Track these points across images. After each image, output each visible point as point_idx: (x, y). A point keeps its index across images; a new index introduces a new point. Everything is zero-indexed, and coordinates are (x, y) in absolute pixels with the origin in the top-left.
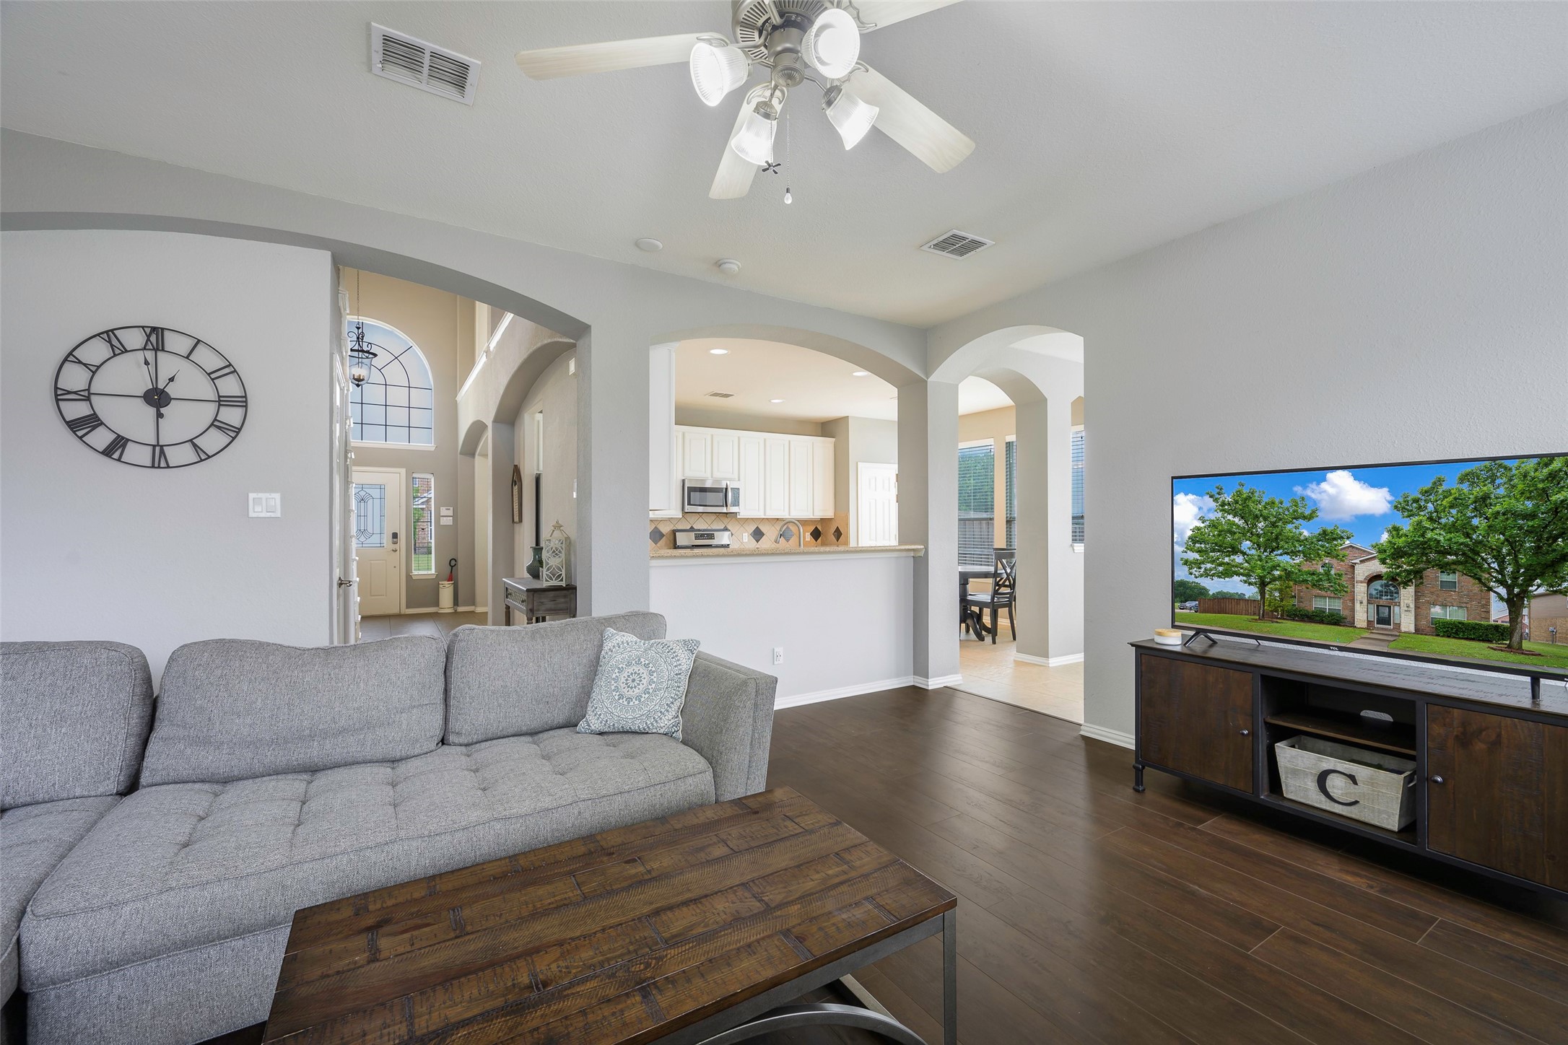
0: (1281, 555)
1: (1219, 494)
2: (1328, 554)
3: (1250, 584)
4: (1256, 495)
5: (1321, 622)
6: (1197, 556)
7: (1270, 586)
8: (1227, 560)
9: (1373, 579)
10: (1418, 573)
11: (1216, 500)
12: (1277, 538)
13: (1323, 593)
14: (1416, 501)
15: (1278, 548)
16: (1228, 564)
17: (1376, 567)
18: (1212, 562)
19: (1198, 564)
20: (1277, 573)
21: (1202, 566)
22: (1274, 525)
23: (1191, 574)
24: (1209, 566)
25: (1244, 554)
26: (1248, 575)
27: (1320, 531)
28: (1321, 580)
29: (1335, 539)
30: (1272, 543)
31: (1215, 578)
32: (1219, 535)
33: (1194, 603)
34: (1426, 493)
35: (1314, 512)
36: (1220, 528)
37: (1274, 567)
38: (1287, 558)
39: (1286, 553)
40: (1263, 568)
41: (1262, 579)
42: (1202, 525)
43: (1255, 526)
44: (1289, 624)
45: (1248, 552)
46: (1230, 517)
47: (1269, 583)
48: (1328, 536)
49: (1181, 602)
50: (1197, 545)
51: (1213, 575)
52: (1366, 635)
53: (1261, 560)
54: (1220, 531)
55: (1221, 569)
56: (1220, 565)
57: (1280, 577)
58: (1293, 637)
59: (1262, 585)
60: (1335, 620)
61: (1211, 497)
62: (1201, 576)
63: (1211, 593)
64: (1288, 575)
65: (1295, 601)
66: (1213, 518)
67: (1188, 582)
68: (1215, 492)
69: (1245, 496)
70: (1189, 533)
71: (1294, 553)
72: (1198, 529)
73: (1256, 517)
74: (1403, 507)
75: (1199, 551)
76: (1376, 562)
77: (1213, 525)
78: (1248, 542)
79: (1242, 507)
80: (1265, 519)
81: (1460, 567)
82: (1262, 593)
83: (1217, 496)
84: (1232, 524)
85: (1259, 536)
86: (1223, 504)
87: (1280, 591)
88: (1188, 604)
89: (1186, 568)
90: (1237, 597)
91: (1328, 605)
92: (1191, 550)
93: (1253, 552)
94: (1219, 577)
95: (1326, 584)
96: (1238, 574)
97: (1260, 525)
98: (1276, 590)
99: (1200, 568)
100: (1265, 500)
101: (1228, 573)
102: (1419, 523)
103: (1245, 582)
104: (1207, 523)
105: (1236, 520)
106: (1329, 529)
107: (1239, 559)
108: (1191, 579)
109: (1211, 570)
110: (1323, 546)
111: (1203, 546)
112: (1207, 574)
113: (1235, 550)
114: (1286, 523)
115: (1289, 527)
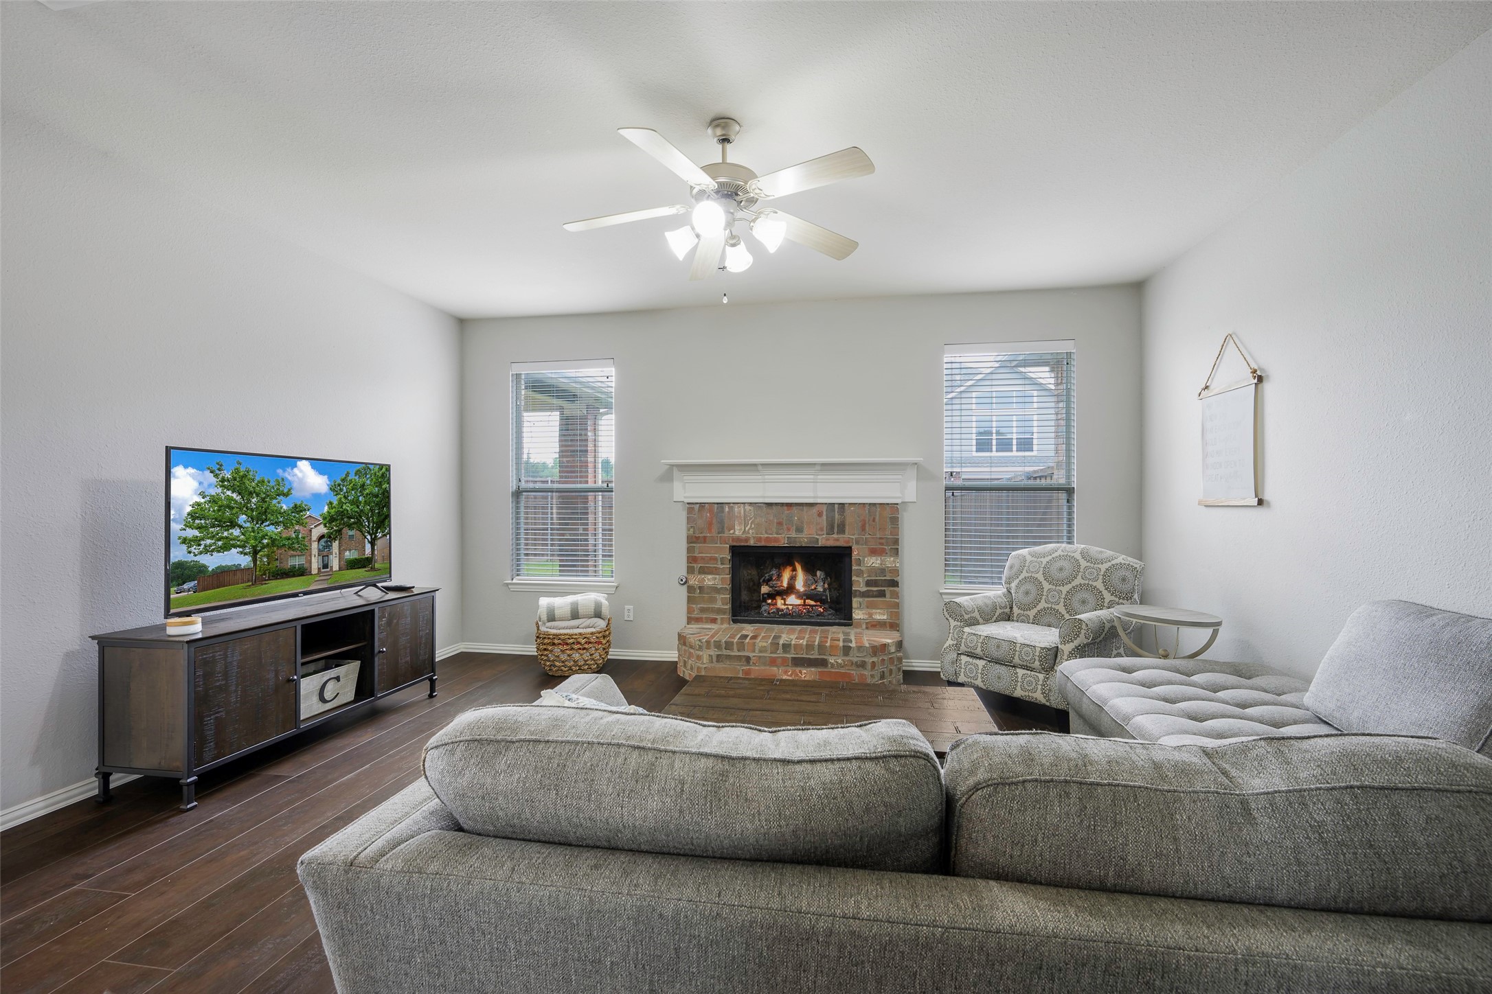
0: (268, 526)
1: (219, 470)
2: (298, 523)
3: (245, 554)
4: (251, 473)
5: (294, 576)
6: (196, 533)
7: (260, 553)
8: (226, 534)
9: (322, 537)
10: (340, 531)
11: (216, 476)
12: (266, 512)
13: (295, 553)
14: (339, 485)
15: (266, 520)
16: (227, 538)
17: (322, 530)
18: (212, 538)
19: (197, 541)
20: (265, 541)
21: (202, 543)
22: (263, 500)
23: (190, 552)
24: (209, 542)
25: (240, 527)
26: (243, 547)
27: (292, 505)
28: (293, 543)
29: (301, 511)
30: (262, 516)
31: (215, 554)
32: (219, 510)
33: (192, 584)
34: (343, 480)
35: (289, 490)
36: (220, 503)
37: (263, 537)
38: (272, 527)
39: (272, 524)
40: (255, 538)
41: (254, 547)
42: (203, 501)
43: (249, 501)
44: (274, 583)
45: (244, 525)
46: (229, 493)
47: (260, 551)
48: (298, 509)
49: (179, 585)
50: (197, 521)
51: (212, 551)
52: (318, 578)
53: (254, 532)
54: (220, 507)
55: (220, 543)
56: (219, 540)
57: (268, 544)
58: (276, 593)
59: (255, 553)
60: (302, 572)
61: (212, 472)
62: (201, 553)
63: (210, 569)
64: (273, 541)
65: (277, 563)
66: (213, 494)
67: (186, 562)
68: (215, 467)
69: (241, 474)
70: (189, 509)
71: (276, 524)
72: (198, 504)
73: (251, 493)
74: (335, 489)
75: (199, 528)
76: (322, 526)
77: (214, 500)
78: (244, 516)
79: (239, 483)
80: (258, 495)
81: (355, 526)
82: (255, 560)
83: (218, 472)
84: (230, 499)
85: (252, 510)
86: (223, 480)
87: (268, 556)
88: (186, 586)
89: (184, 547)
90: (234, 568)
91: (296, 562)
92: (190, 527)
93: (248, 525)
94: (219, 552)
95: (296, 546)
96: (235, 547)
97: (254, 500)
98: (264, 556)
99: (200, 545)
100: (257, 479)
101: (225, 548)
102: (341, 499)
103: (241, 553)
104: (208, 498)
105: (234, 495)
106: (298, 503)
107: (236, 532)
108: (191, 558)
109: (210, 546)
110: (294, 517)
111: (203, 521)
112: (207, 550)
113: (233, 524)
114: (271, 499)
115: (274, 502)
